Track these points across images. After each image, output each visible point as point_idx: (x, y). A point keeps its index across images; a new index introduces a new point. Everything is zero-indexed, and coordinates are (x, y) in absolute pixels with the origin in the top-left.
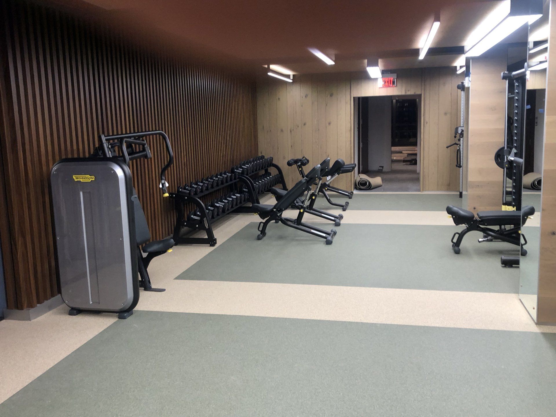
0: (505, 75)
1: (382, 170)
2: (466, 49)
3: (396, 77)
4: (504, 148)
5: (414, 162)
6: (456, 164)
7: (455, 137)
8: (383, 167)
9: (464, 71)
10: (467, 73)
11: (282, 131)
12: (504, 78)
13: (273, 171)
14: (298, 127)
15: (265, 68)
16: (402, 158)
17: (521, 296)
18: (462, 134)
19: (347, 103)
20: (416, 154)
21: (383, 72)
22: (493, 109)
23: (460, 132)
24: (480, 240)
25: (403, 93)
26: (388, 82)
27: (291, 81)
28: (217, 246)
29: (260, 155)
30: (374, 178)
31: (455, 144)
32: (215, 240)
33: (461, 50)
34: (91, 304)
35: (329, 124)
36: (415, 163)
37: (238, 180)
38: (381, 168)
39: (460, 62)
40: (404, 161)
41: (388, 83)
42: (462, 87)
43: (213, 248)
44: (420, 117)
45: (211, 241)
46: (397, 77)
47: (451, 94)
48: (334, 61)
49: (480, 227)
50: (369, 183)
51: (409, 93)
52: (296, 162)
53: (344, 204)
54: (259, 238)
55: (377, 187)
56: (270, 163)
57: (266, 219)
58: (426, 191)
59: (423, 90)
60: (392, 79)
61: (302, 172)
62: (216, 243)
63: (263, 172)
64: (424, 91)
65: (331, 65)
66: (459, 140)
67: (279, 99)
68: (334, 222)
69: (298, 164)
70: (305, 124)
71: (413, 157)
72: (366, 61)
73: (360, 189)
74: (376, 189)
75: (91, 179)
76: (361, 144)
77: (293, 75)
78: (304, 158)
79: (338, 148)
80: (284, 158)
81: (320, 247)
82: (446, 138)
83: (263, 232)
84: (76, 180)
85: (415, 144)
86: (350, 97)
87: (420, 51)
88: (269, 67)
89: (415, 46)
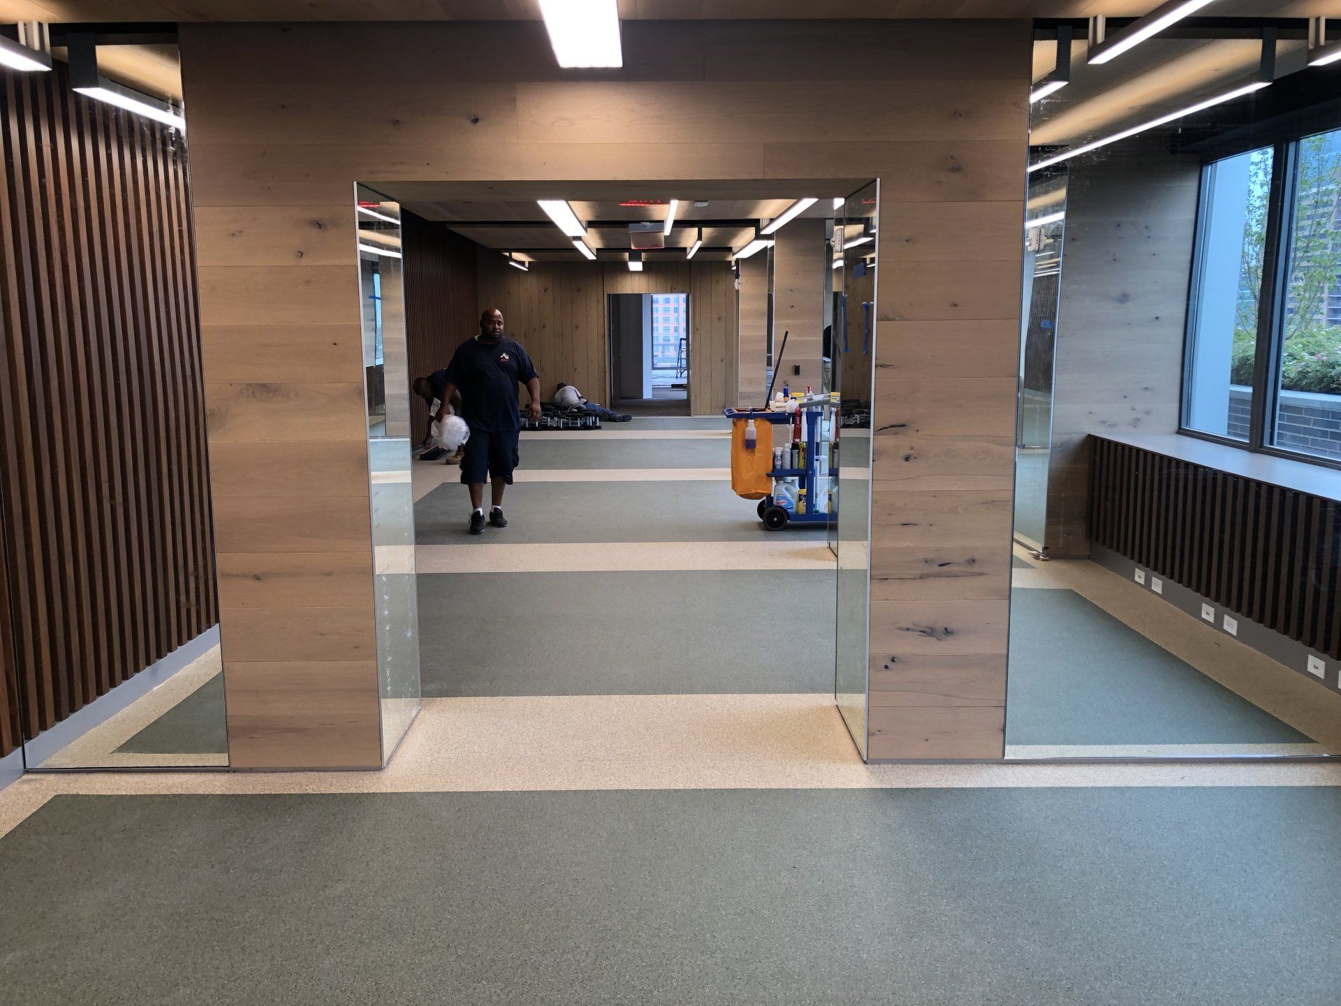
2: (734, 250)
10: (736, 275)
14: (535, 330)
15: (507, 256)
19: (599, 302)
27: (526, 269)
35: (577, 327)
39: (732, 259)
42: (731, 289)
48: (596, 256)
65: (593, 260)
67: (509, 292)
70: (544, 327)
72: (628, 254)
77: (529, 262)
86: (602, 294)
87: (688, 250)
88: (510, 255)
89: (682, 245)
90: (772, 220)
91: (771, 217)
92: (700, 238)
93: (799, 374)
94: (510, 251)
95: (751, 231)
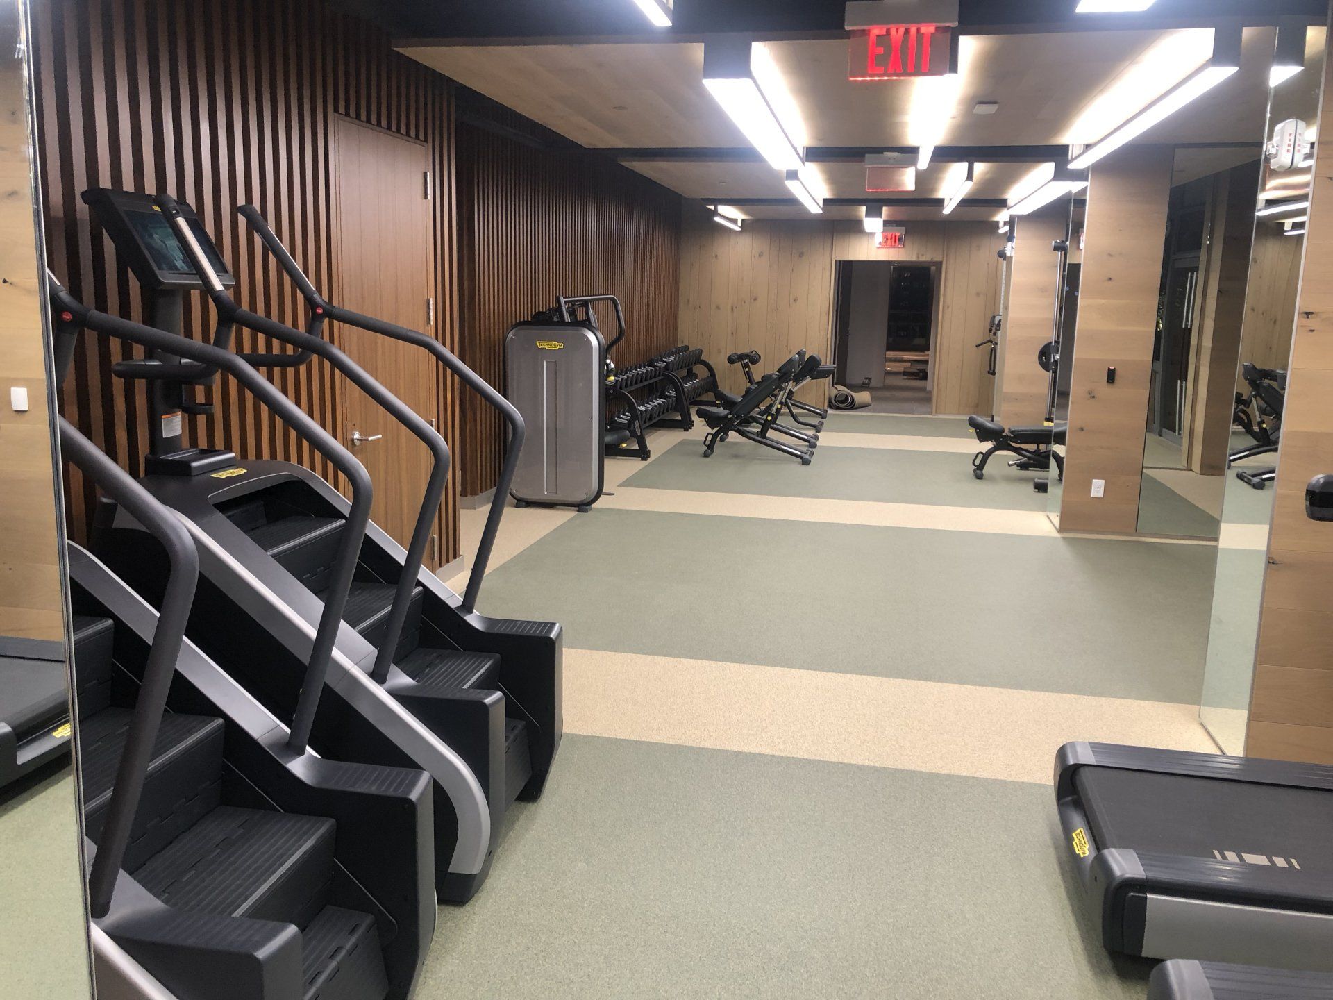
0: (1057, 245)
1: (869, 384)
2: (1010, 203)
3: (904, 233)
4: (1051, 343)
5: (923, 375)
6: (989, 369)
7: (990, 330)
8: (870, 379)
9: (1007, 232)
10: (1010, 236)
11: (718, 308)
12: (1056, 248)
13: (700, 371)
14: (745, 302)
15: (710, 209)
16: (902, 370)
17: (1049, 514)
18: (999, 325)
19: (825, 269)
20: (926, 362)
21: (886, 223)
22: (1043, 290)
23: (996, 322)
24: (1011, 463)
25: (914, 259)
26: (891, 239)
27: (738, 229)
28: (650, 460)
29: (680, 345)
30: (859, 392)
31: (990, 341)
32: (649, 451)
33: (1003, 203)
34: (545, 494)
35: (795, 300)
36: (925, 377)
37: (662, 377)
38: (867, 381)
39: (1002, 217)
40: (905, 373)
41: (890, 241)
42: (1002, 255)
43: (644, 463)
44: (939, 298)
45: (643, 453)
46: (906, 232)
47: (988, 264)
48: (823, 210)
49: (1011, 445)
50: (852, 398)
51: (922, 259)
52: (741, 358)
53: (816, 424)
54: (706, 455)
55: (864, 406)
56: (697, 358)
57: (716, 429)
58: (940, 413)
59: (945, 256)
60: (898, 234)
61: (749, 376)
62: (649, 456)
63: (685, 372)
64: (947, 255)
65: (818, 216)
66: (995, 334)
67: (716, 256)
68: (807, 444)
69: (745, 361)
70: (755, 299)
71: (921, 367)
72: (864, 208)
73: (838, 408)
74: (863, 409)
75: (559, 347)
76: (838, 337)
77: (743, 220)
78: (754, 353)
79: (806, 340)
80: (719, 351)
81: (795, 467)
82: (977, 332)
83: (711, 447)
84: (540, 347)
85: (926, 348)
86: (829, 259)
87: (946, 203)
88: (716, 208)
89: (939, 195)
90: (1088, 147)
91: (1087, 143)
92: (970, 177)
93: (1113, 382)
94: (717, 202)
95: (1048, 168)
